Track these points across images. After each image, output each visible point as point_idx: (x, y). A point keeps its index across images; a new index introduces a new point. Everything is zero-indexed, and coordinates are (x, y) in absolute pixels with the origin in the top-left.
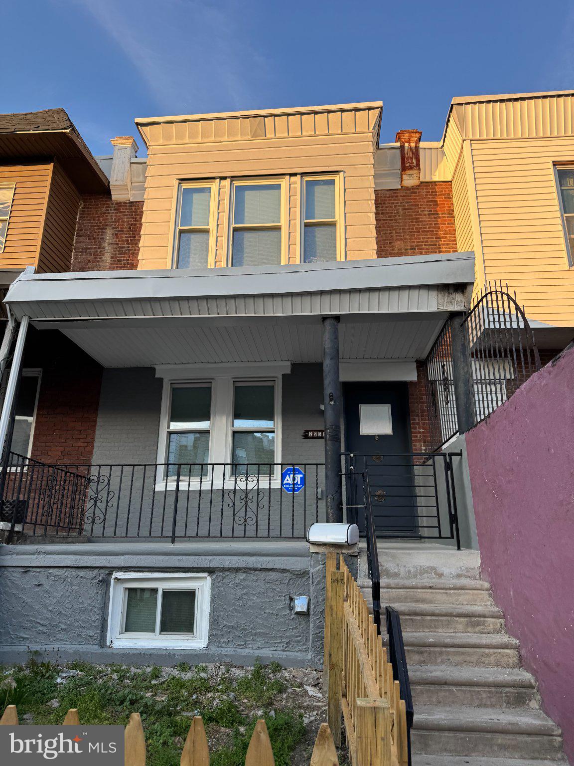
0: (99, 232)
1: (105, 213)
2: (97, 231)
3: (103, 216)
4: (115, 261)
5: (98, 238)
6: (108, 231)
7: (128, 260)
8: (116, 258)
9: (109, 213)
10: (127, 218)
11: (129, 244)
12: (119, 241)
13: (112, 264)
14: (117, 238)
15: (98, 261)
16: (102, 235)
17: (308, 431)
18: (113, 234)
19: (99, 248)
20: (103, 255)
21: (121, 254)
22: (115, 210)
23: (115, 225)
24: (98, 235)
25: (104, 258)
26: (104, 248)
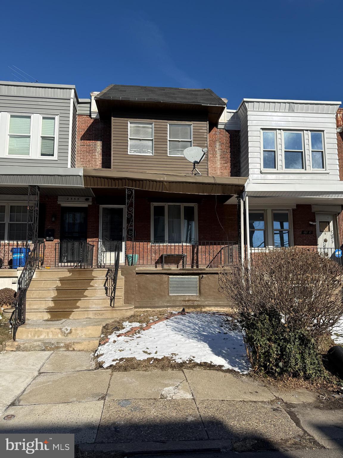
0: (213, 143)
2: (212, 143)
3: (214, 136)
6: (217, 143)
7: (227, 157)
8: (222, 156)
9: (217, 135)
10: (225, 138)
11: (227, 150)
13: (220, 159)
14: (221, 147)
15: (215, 157)
16: (215, 145)
17: (304, 231)
18: (219, 145)
19: (214, 151)
20: (216, 154)
21: (224, 154)
22: (219, 133)
23: (220, 141)
26: (216, 151)
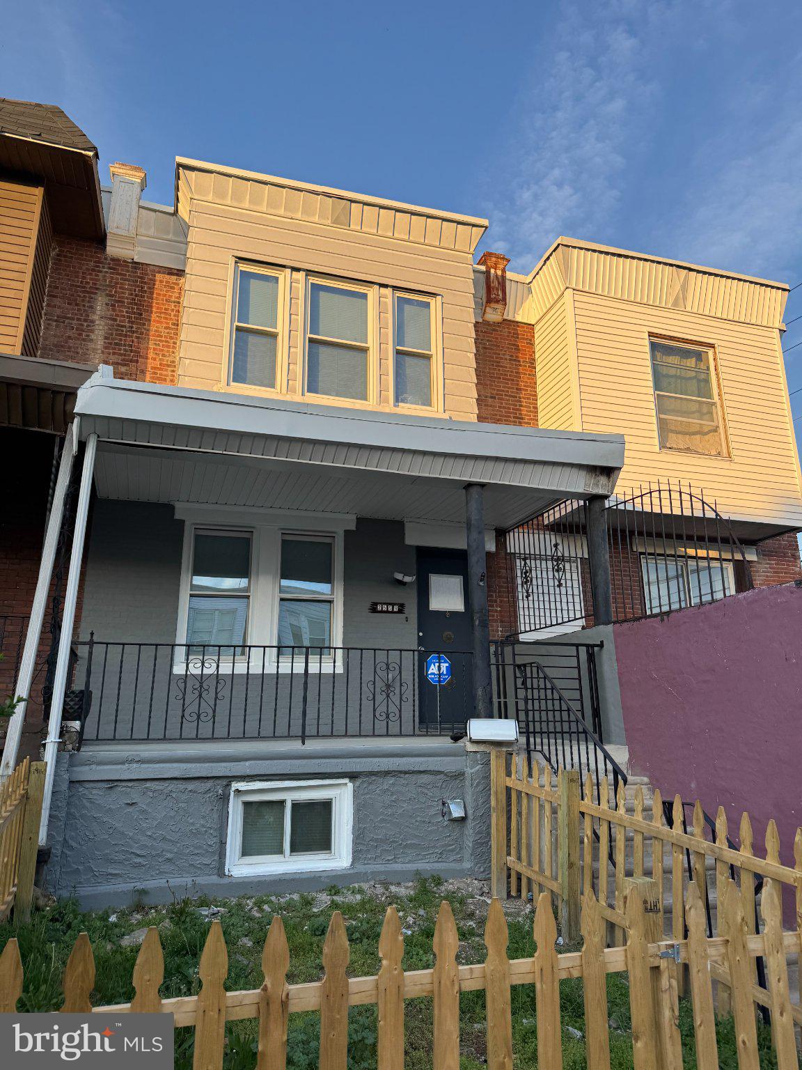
0: (85, 296)
1: (93, 270)
2: (82, 295)
3: (91, 274)
4: (111, 344)
5: (84, 306)
6: (100, 298)
7: (131, 346)
8: (113, 339)
9: (101, 272)
10: (129, 285)
11: (132, 322)
12: (117, 315)
13: (106, 348)
14: (114, 310)
15: (84, 340)
16: (89, 302)
17: (376, 604)
18: (107, 304)
19: (85, 320)
20: (92, 331)
21: (120, 335)
22: (110, 268)
23: (111, 291)
24: (83, 301)
25: (93, 336)
26: (93, 321)
